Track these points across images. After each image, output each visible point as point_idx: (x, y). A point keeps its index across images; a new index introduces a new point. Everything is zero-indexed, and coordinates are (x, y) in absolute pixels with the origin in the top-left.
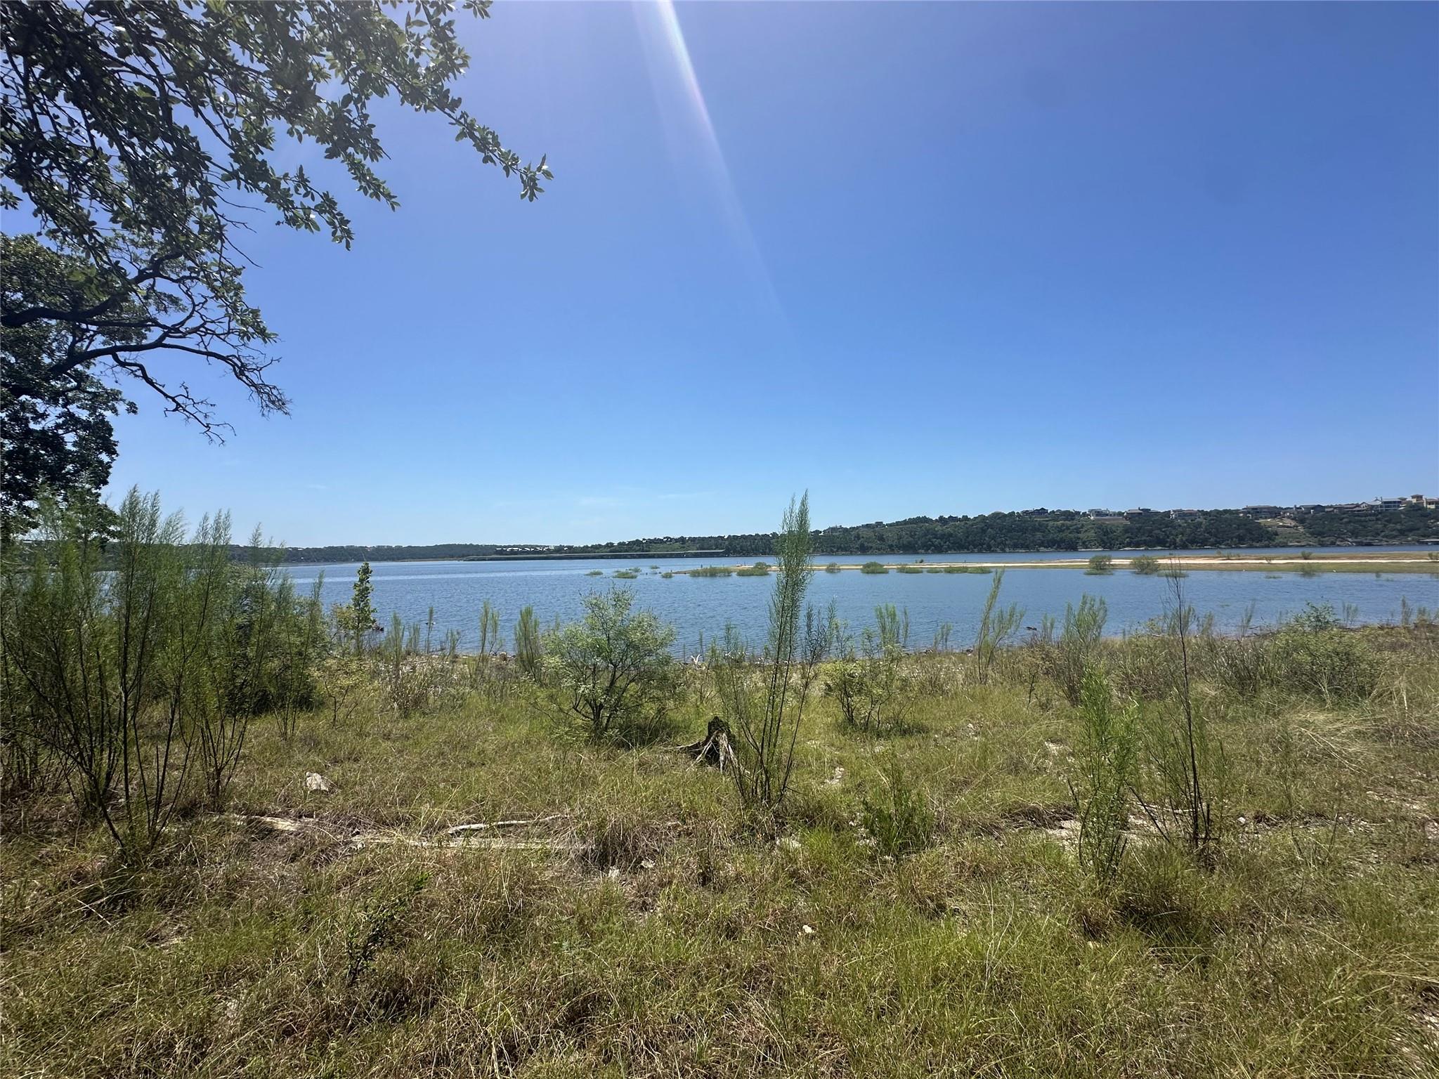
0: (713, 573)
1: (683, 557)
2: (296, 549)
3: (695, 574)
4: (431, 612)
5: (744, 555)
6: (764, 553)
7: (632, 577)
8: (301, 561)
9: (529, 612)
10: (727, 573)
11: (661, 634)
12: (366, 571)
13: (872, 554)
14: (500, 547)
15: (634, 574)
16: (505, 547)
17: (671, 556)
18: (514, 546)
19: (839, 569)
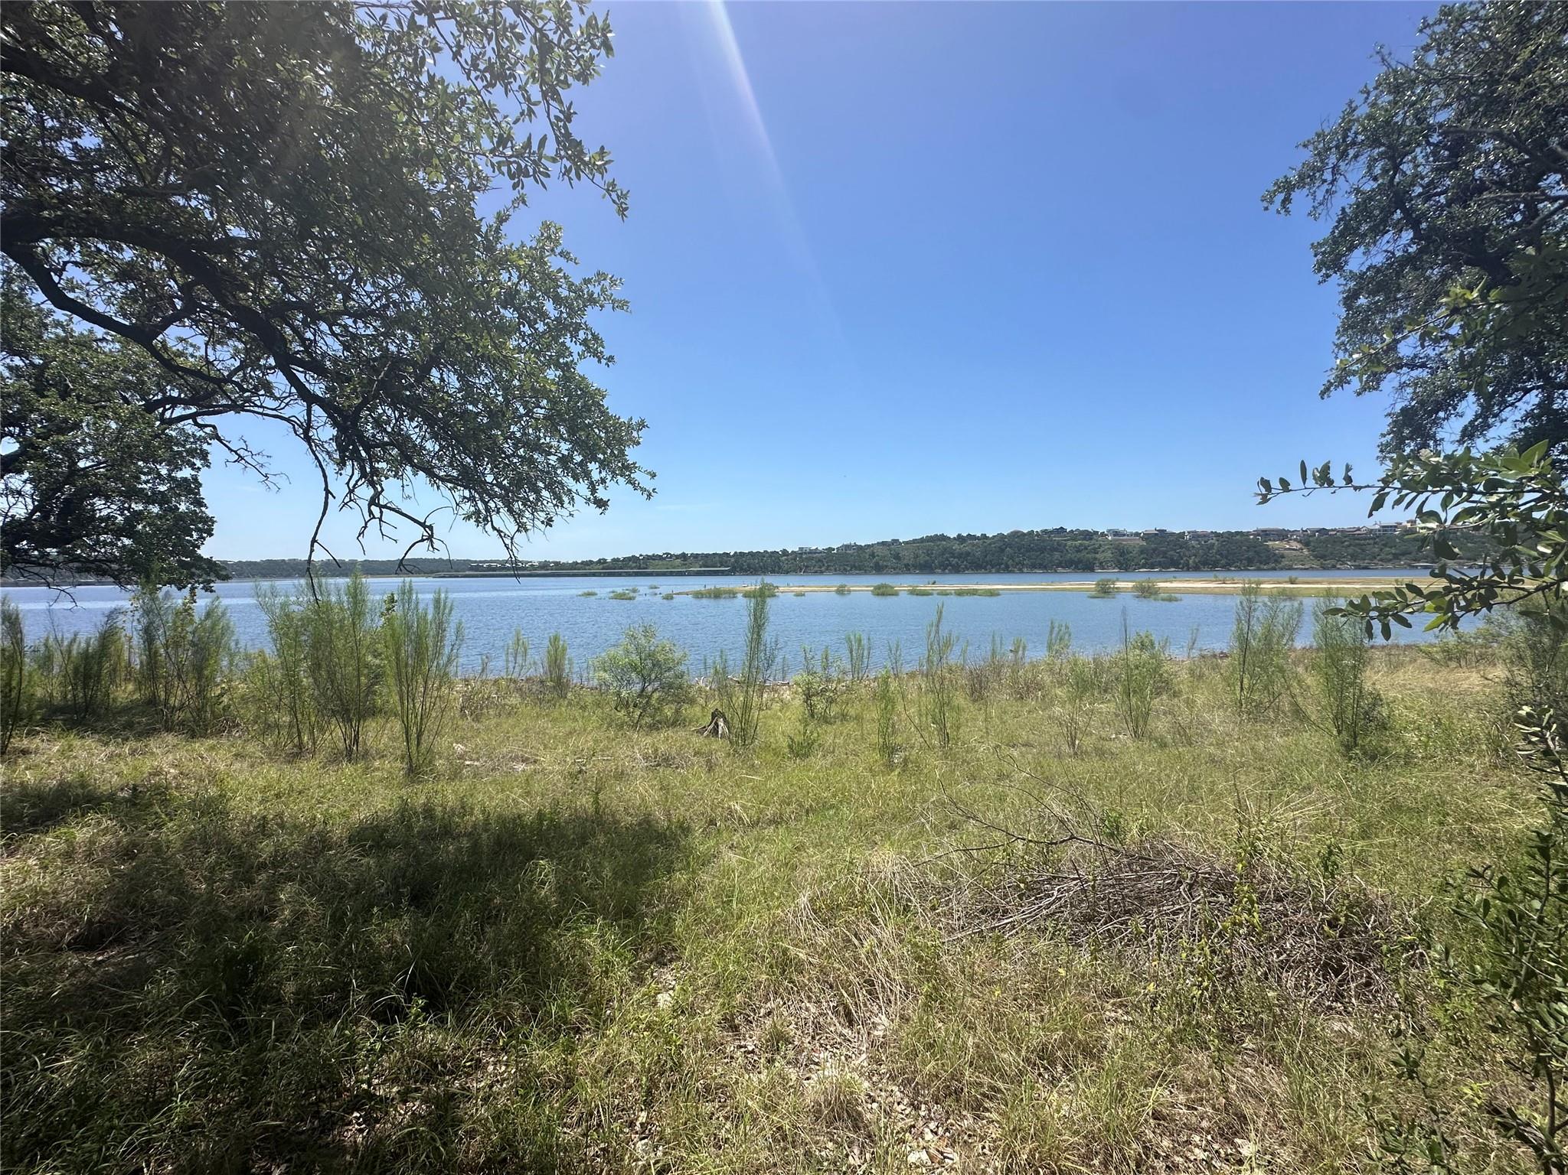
0: (717, 595)
1: (685, 575)
3: (698, 595)
5: (752, 574)
6: (773, 572)
7: (630, 599)
10: (732, 594)
13: (887, 574)
14: (475, 562)
15: (632, 595)
16: (481, 562)
17: (671, 574)
18: (492, 561)
19: (849, 591)
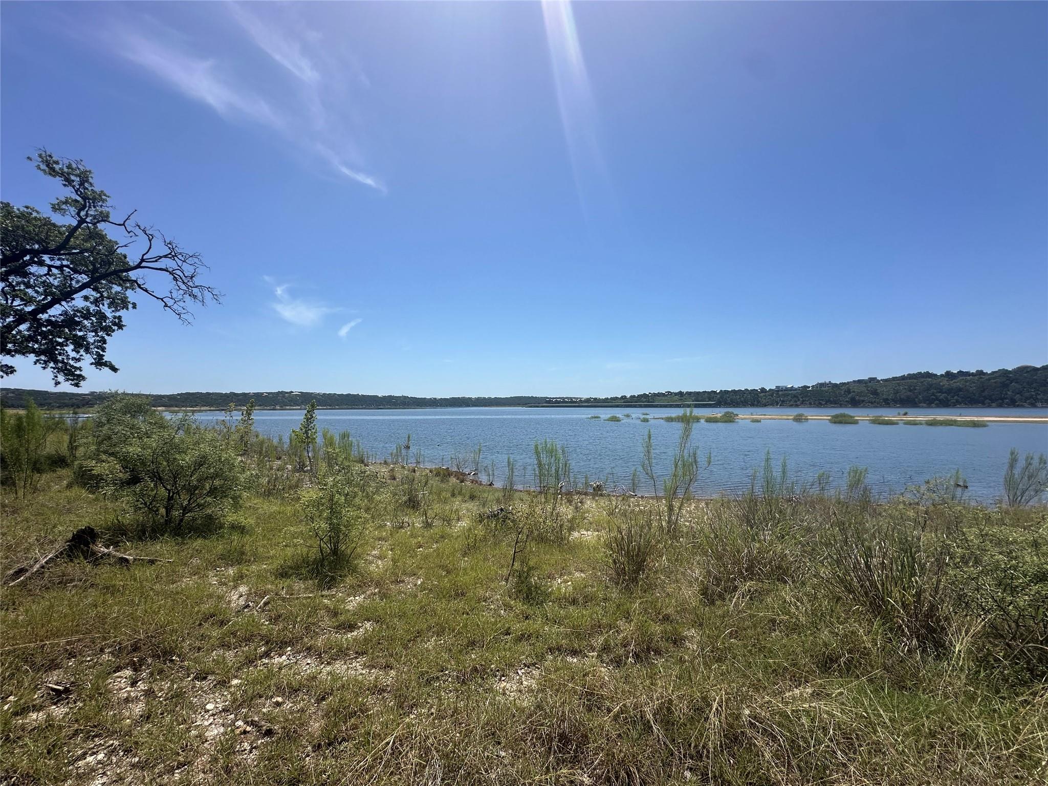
1: (680, 407)
14: (549, 398)
16: (552, 398)
17: (671, 406)
18: (558, 398)
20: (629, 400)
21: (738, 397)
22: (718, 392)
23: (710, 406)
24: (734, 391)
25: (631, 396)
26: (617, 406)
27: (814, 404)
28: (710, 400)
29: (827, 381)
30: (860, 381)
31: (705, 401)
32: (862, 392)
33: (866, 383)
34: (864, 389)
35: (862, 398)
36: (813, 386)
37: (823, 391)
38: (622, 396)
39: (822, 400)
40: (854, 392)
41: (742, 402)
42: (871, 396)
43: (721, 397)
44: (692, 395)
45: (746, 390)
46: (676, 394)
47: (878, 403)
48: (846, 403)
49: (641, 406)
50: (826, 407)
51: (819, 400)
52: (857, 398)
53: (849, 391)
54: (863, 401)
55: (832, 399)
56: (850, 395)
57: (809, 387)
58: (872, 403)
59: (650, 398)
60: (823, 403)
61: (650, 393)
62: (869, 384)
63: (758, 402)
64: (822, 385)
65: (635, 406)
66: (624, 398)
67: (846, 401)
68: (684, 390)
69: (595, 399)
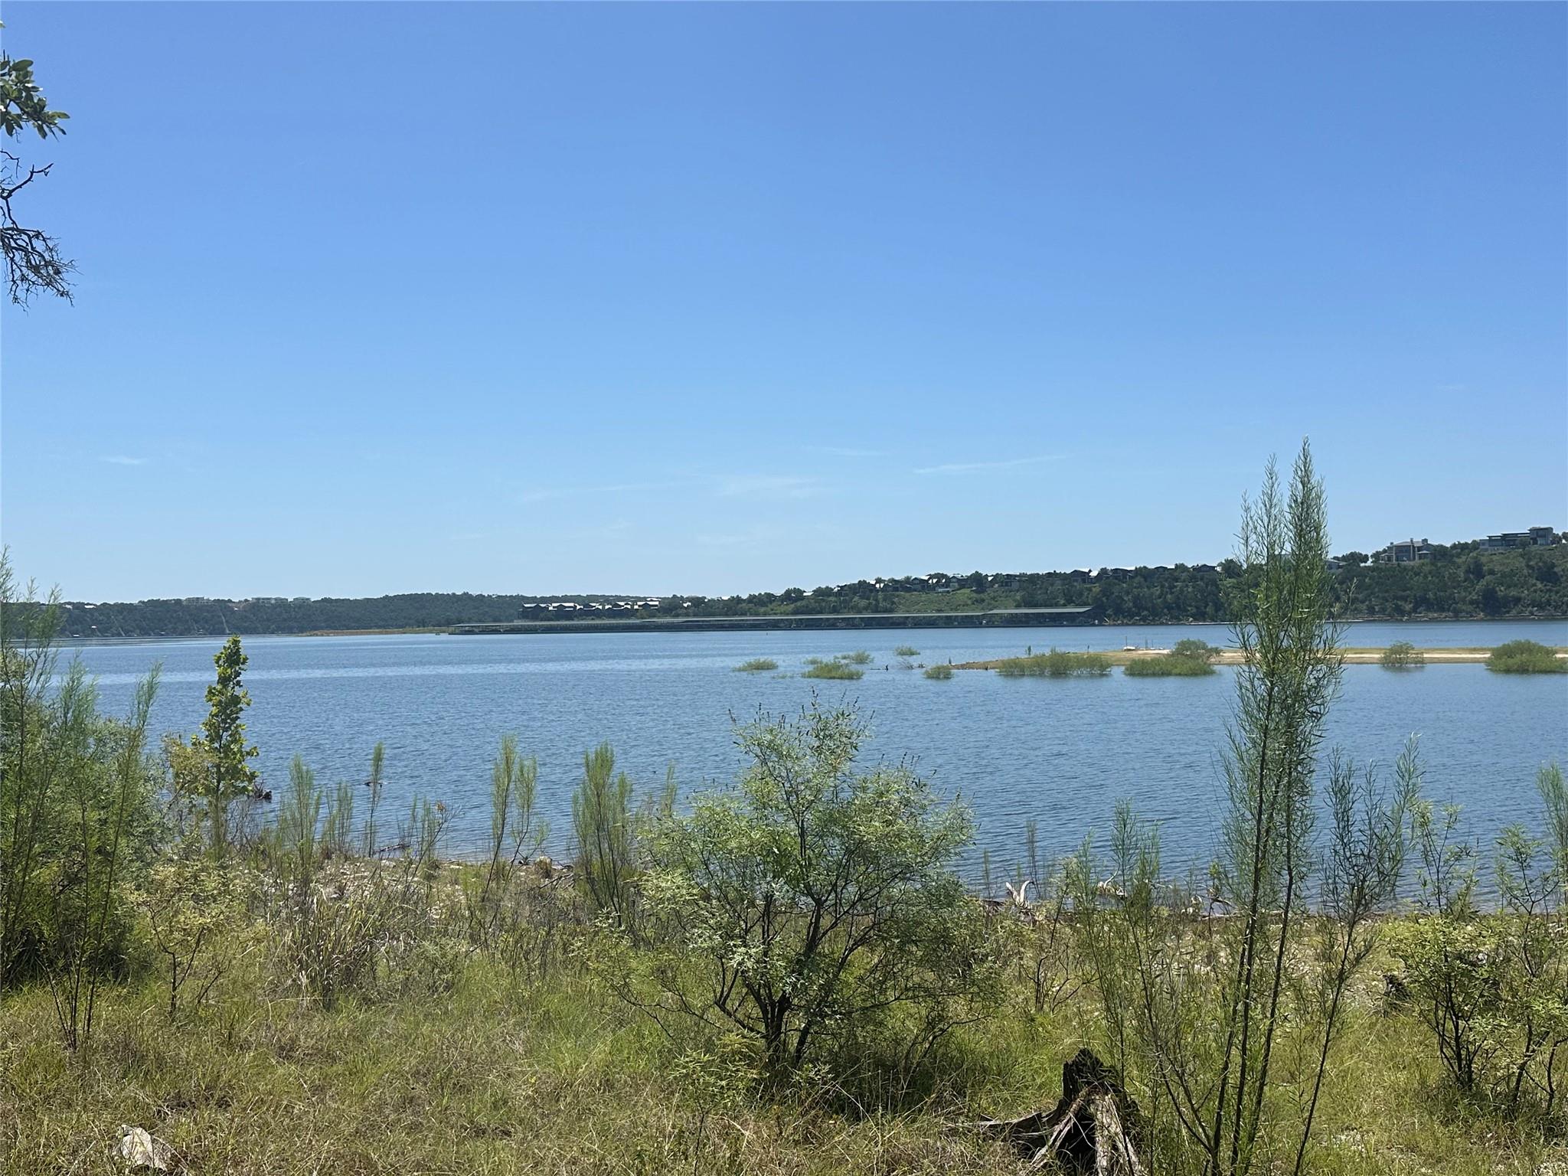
0: (1059, 668)
1: (980, 626)
2: (79, 606)
3: (1012, 670)
4: (378, 758)
5: (1145, 621)
6: (1200, 616)
7: (850, 677)
8: (93, 633)
9: (602, 762)
10: (1098, 667)
11: (934, 822)
12: (234, 659)
13: (1520, 619)
14: (533, 599)
15: (854, 668)
16: (544, 599)
17: (949, 623)
18: (566, 599)
19: (1423, 662)
20: (813, 605)
21: (1157, 591)
22: (1094, 574)
23: (1072, 621)
24: (1142, 572)
25: (819, 592)
26: (775, 626)
27: (1383, 610)
28: (1069, 602)
29: (1418, 540)
30: (1507, 540)
31: (1057, 605)
32: (1513, 574)
33: (1524, 545)
34: (1520, 563)
35: (1513, 593)
36: (1377, 555)
37: (1405, 569)
38: (788, 592)
39: (1405, 599)
40: (1492, 572)
41: (1169, 608)
42: (1539, 585)
43: (1104, 592)
44: (1015, 585)
45: (1180, 567)
46: (963, 583)
47: (1556, 608)
48: (1470, 608)
49: (851, 625)
50: (1416, 621)
51: (1396, 598)
52: (1501, 591)
53: (1477, 571)
54: (1517, 600)
55: (1431, 595)
56: (1483, 582)
57: (1365, 558)
58: (1541, 607)
59: (880, 596)
60: (1408, 607)
61: (879, 581)
62: (1533, 548)
63: (1218, 606)
64: (1402, 551)
65: (832, 625)
66: (793, 596)
67: (1472, 602)
68: (989, 571)
69: (698, 602)
